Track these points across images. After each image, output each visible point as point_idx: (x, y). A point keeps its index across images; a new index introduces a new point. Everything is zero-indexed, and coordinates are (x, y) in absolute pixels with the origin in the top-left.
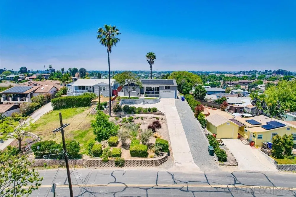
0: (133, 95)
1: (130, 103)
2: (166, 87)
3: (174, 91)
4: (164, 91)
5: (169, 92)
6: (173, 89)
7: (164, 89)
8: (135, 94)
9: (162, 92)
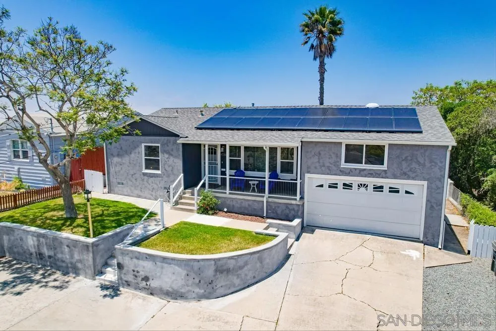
0: (126, 190)
1: (40, 256)
2: (353, 153)
3: (425, 183)
4: (341, 179)
5: (378, 188)
6: (414, 165)
7: (337, 163)
8: (157, 185)
9: (322, 186)
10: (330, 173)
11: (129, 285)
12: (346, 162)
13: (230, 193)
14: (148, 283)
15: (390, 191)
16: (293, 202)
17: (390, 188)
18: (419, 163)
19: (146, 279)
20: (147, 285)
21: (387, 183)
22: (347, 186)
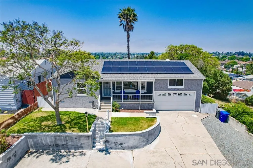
1: (56, 145)
2: (172, 82)
3: (195, 92)
5: (180, 94)
6: (192, 86)
7: (167, 86)
8: (86, 101)
9: (160, 95)
10: (164, 90)
11: (112, 148)
12: (170, 85)
13: (123, 102)
14: (122, 146)
15: (184, 95)
16: (151, 103)
17: (184, 94)
18: (194, 85)
19: (121, 144)
20: (121, 146)
21: (183, 92)
22: (169, 94)
